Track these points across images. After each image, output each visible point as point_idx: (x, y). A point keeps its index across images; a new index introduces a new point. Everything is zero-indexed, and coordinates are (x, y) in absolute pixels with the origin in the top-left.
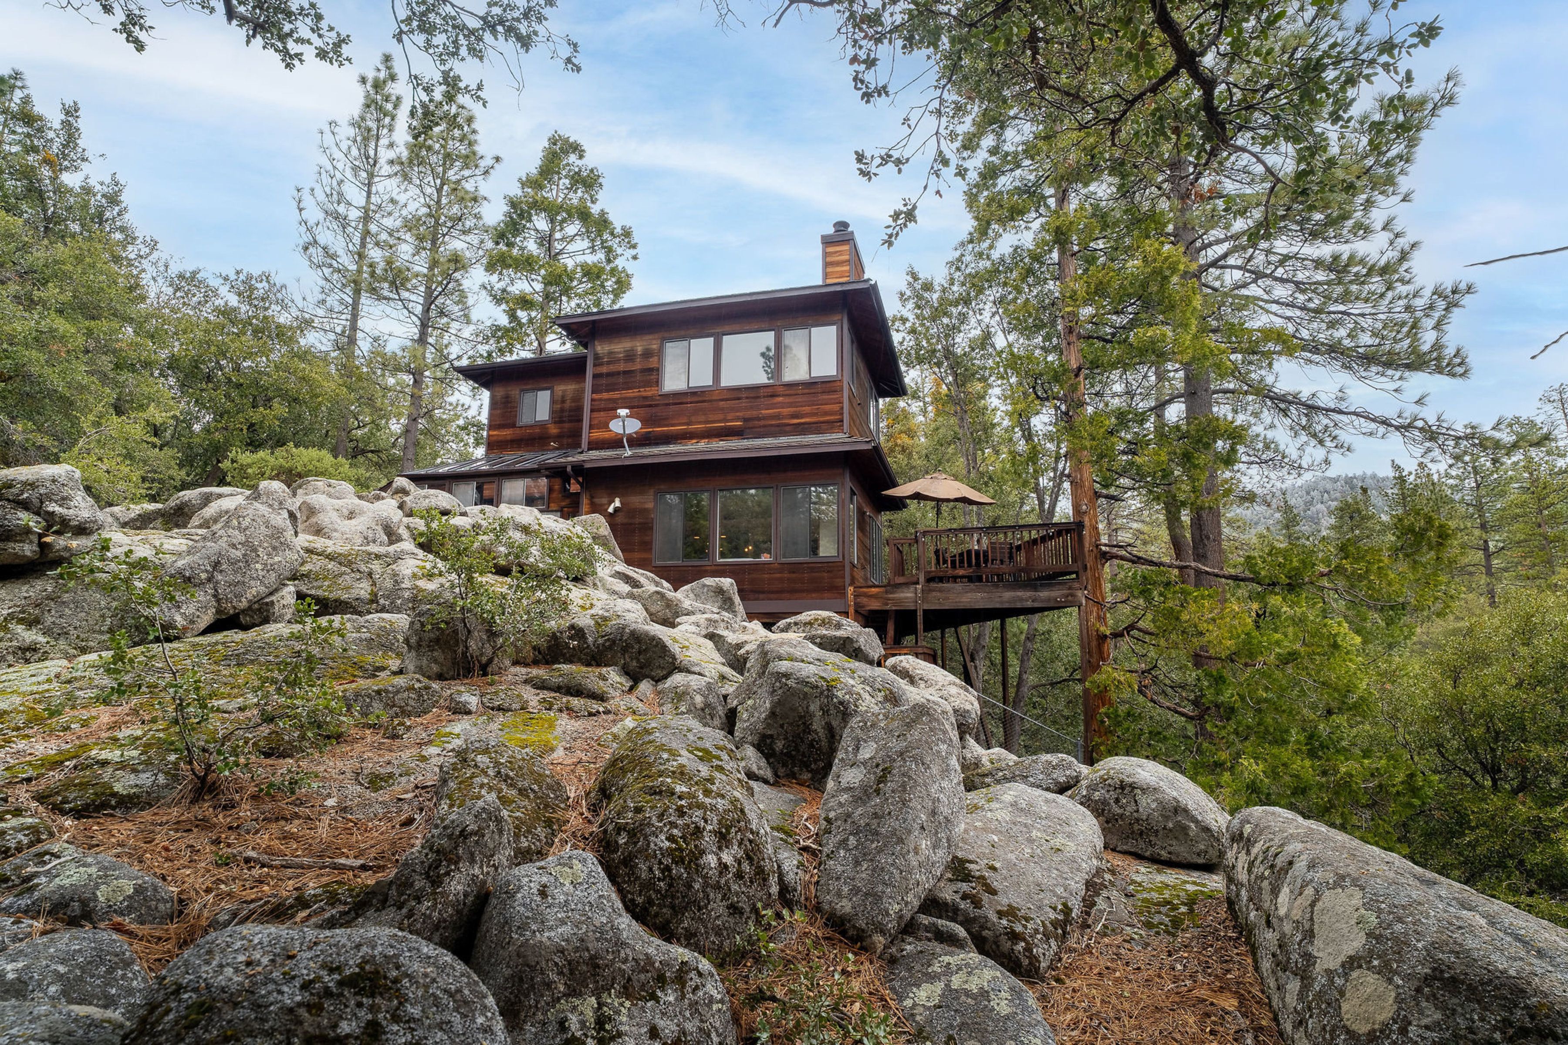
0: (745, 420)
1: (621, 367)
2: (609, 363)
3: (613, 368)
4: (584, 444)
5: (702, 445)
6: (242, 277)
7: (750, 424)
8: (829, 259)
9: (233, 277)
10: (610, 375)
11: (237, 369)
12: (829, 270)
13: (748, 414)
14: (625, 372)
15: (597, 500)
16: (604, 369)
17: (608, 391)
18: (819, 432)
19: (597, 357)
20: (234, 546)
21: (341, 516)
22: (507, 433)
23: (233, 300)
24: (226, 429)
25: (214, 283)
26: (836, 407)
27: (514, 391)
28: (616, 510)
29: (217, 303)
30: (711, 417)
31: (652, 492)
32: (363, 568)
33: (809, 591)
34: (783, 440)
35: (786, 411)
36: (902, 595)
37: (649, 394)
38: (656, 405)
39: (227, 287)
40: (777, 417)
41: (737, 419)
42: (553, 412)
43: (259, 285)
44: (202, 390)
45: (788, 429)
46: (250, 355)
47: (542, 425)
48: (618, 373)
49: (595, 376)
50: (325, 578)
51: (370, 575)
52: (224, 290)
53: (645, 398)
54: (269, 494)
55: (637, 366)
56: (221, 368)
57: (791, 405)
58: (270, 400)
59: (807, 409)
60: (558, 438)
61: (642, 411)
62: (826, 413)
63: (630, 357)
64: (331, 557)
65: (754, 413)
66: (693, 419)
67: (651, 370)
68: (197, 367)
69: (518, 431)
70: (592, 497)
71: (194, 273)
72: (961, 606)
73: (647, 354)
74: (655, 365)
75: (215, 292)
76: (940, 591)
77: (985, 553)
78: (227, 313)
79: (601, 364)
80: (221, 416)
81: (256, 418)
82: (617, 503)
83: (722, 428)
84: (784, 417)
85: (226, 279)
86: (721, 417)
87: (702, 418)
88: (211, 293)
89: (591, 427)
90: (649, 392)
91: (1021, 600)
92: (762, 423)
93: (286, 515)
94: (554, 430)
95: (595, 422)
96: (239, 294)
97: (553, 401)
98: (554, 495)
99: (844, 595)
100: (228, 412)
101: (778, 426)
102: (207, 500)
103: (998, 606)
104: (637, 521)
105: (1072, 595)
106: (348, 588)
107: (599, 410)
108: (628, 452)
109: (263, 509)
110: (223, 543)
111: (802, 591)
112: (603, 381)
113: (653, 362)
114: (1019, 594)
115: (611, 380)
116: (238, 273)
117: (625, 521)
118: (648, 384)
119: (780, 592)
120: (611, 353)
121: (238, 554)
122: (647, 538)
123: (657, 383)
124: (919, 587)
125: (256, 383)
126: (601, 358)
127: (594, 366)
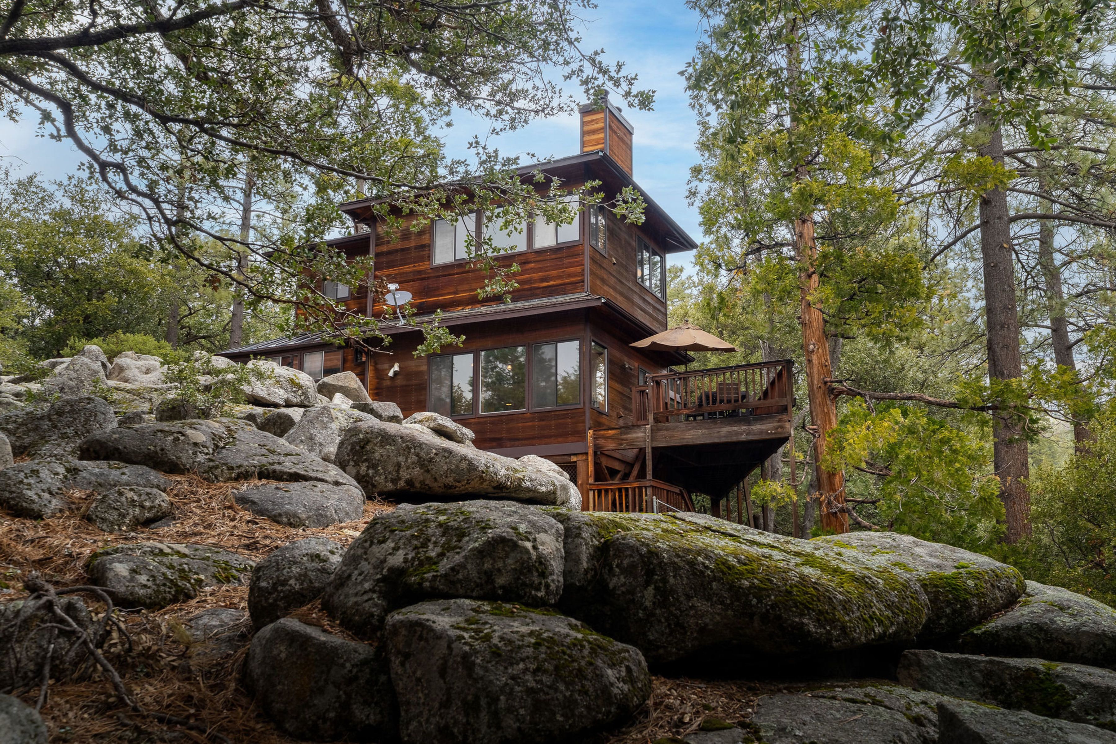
1: (399, 245)
2: (388, 242)
3: (391, 247)
5: (467, 311)
6: (74, 182)
8: (586, 128)
9: (66, 182)
10: (389, 253)
11: (73, 265)
12: (586, 138)
14: (402, 250)
16: (384, 248)
17: (387, 267)
18: (565, 293)
19: (378, 238)
20: (71, 379)
21: (141, 372)
23: (68, 204)
24: (65, 321)
25: (52, 188)
26: (578, 269)
28: (396, 373)
29: (53, 206)
32: (147, 396)
33: (556, 436)
35: (537, 276)
36: (634, 435)
37: (422, 268)
38: (428, 278)
39: (62, 192)
40: (530, 281)
43: (89, 188)
44: (43, 287)
45: (538, 291)
46: (83, 254)
48: (397, 251)
49: (377, 255)
50: (124, 403)
51: (151, 399)
52: (59, 195)
53: (419, 272)
54: (90, 352)
55: (413, 243)
56: (59, 265)
57: (541, 269)
58: (103, 293)
59: (554, 273)
61: (416, 284)
62: (570, 276)
63: (406, 236)
64: (128, 392)
66: (459, 288)
67: (423, 247)
68: (38, 267)
70: (376, 364)
71: (31, 180)
72: (684, 443)
73: (423, 232)
74: (427, 242)
75: (51, 196)
76: (667, 429)
77: (714, 395)
78: (62, 215)
79: (382, 244)
80: (60, 310)
81: (90, 310)
82: (396, 367)
84: (536, 281)
85: (60, 185)
87: (466, 287)
88: (46, 198)
89: (374, 301)
90: (422, 266)
91: (737, 434)
93: (100, 364)
96: (72, 198)
99: (584, 438)
100: (66, 306)
101: (530, 289)
102: (54, 365)
103: (717, 440)
104: (414, 382)
105: (781, 427)
106: (136, 407)
108: (402, 322)
109: (87, 360)
110: (65, 378)
111: (551, 436)
112: (384, 259)
113: (425, 239)
114: (735, 428)
115: (390, 258)
116: (70, 178)
117: (405, 383)
118: (421, 259)
119: (533, 438)
121: (73, 384)
122: (423, 397)
123: (429, 257)
124: (648, 427)
125: (90, 278)
126: (383, 238)
127: (376, 245)
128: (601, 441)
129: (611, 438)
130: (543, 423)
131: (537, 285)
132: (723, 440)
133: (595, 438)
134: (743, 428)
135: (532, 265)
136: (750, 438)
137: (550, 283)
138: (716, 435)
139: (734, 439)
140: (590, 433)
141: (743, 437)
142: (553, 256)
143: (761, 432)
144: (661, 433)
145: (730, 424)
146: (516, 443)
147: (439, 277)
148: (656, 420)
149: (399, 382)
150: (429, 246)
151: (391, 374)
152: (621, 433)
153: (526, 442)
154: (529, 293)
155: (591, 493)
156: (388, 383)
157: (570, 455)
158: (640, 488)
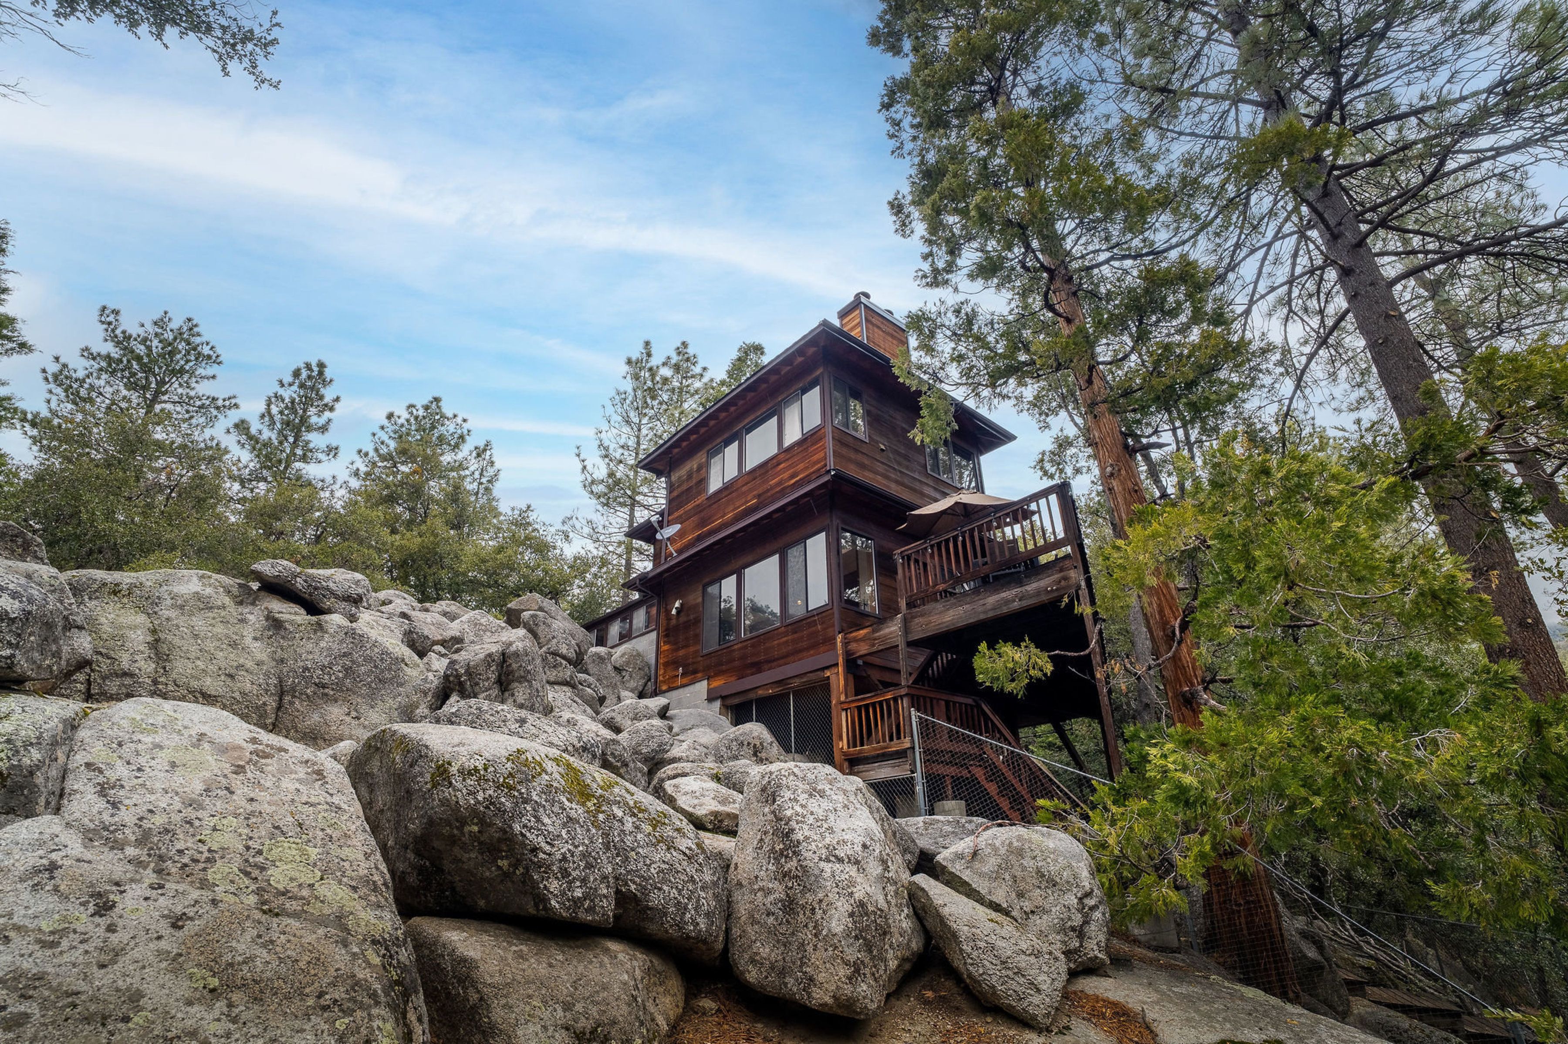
28: (677, 610)
31: (700, 586)
33: (808, 649)
35: (786, 475)
53: (698, 505)
57: (789, 468)
59: (801, 466)
62: (815, 463)
67: (700, 479)
74: (703, 478)
76: (922, 616)
82: (678, 604)
90: (701, 498)
91: (1007, 602)
104: (690, 618)
105: (1065, 578)
113: (702, 475)
114: (1003, 595)
124: (900, 616)
128: (853, 646)
129: (862, 639)
132: (991, 614)
133: (846, 644)
134: (1014, 592)
135: (782, 465)
136: (1025, 603)
138: (981, 609)
139: (1005, 610)
140: (839, 638)
141: (1016, 605)
142: (800, 449)
143: (1038, 593)
144: (917, 620)
145: (997, 591)
147: (712, 504)
148: (910, 605)
152: (874, 631)
155: (844, 714)
158: (895, 699)
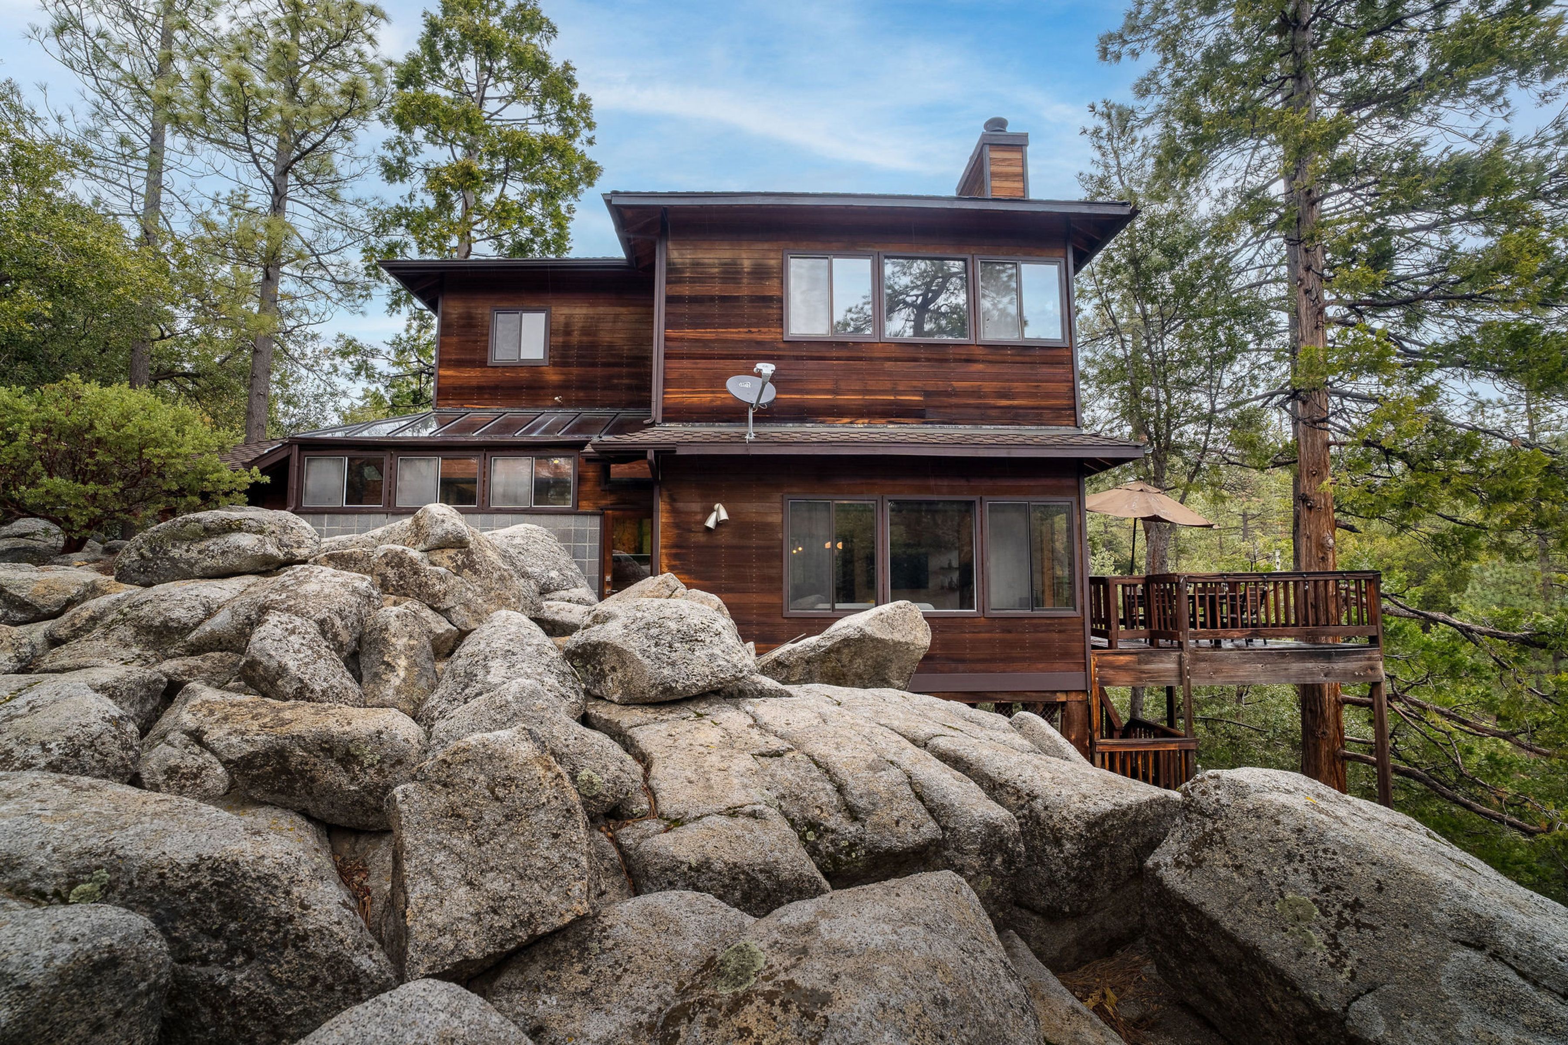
0: (927, 394)
1: (716, 289)
2: (693, 280)
3: (700, 290)
4: (656, 411)
7: (936, 400)
10: (695, 300)
13: (931, 385)
14: (723, 299)
15: (680, 505)
16: (686, 290)
17: (695, 326)
18: (1039, 422)
19: (672, 269)
22: (471, 375)
26: (1062, 387)
27: (481, 308)
30: (872, 385)
31: (777, 497)
33: (1031, 660)
34: (988, 430)
35: (989, 386)
36: (1161, 666)
37: (767, 337)
40: (976, 393)
41: (915, 392)
42: (550, 347)
45: (993, 413)
47: (533, 367)
48: (712, 299)
49: (671, 300)
53: (759, 343)
55: (745, 290)
57: (996, 378)
59: (1019, 387)
60: (563, 387)
62: (1048, 395)
63: (731, 273)
65: (941, 385)
66: (843, 385)
67: (766, 300)
69: (490, 373)
70: (676, 499)
73: (760, 273)
74: (774, 293)
76: (1211, 661)
79: (680, 281)
83: (891, 403)
84: (985, 396)
86: (888, 385)
87: (856, 385)
89: (667, 383)
92: (954, 400)
94: (553, 376)
95: (674, 375)
97: (551, 331)
98: (588, 487)
99: (1083, 666)
101: (977, 407)
104: (754, 542)
107: (681, 357)
108: (754, 433)
111: (1023, 659)
112: (684, 309)
113: (770, 288)
114: (1311, 664)
115: (698, 309)
117: (737, 542)
118: (763, 322)
119: (992, 660)
120: (696, 264)
122: (773, 572)
123: (781, 321)
124: (1184, 654)
126: (681, 271)
127: (668, 282)
130: (1008, 636)
131: (992, 402)
135: (980, 367)
137: (1015, 403)
142: (1018, 359)
146: (961, 667)
147: (797, 358)
149: (724, 538)
150: (780, 300)
151: (711, 523)
153: (979, 666)
154: (977, 412)
156: (701, 538)
157: (1055, 692)
